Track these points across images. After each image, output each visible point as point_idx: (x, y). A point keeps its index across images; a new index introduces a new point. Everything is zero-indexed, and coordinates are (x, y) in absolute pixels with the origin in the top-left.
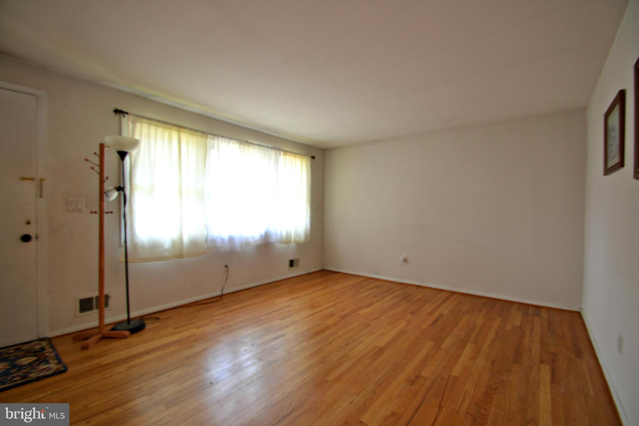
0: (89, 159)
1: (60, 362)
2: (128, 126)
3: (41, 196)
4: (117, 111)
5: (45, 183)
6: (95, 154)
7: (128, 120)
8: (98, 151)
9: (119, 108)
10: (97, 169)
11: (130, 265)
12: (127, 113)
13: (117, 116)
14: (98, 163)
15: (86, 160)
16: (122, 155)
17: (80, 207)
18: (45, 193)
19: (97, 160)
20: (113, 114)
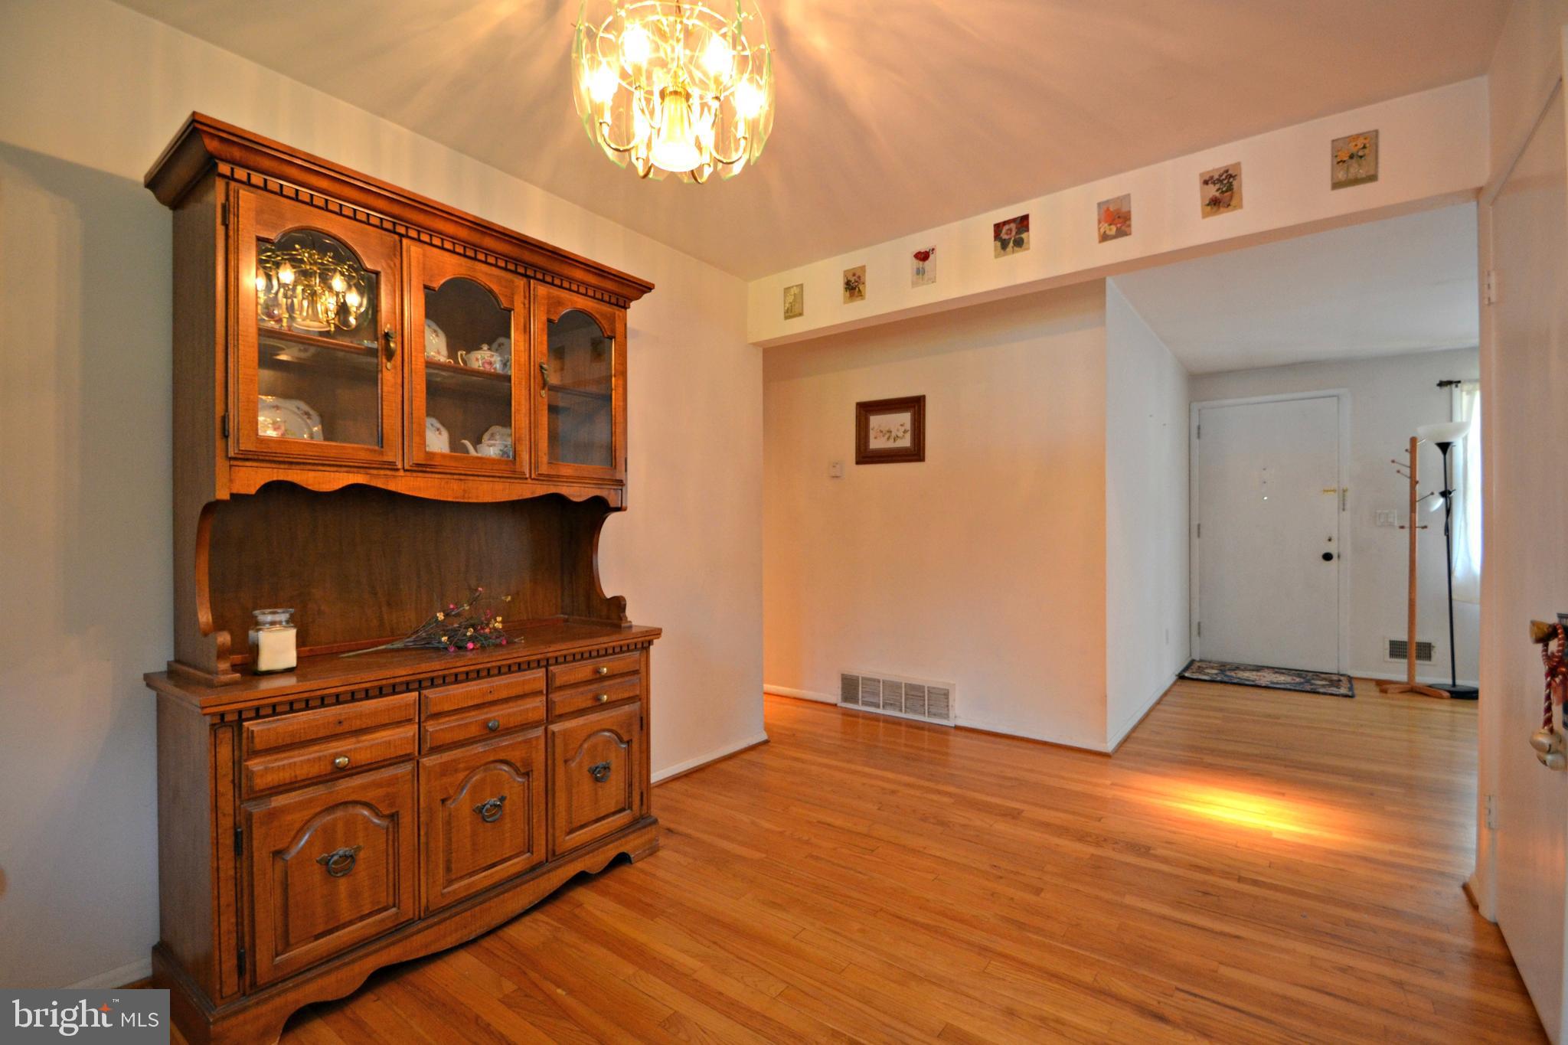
0: (1396, 460)
1: (1351, 689)
2: (1461, 399)
3: (1344, 510)
4: (1441, 384)
5: (1348, 494)
6: (1407, 450)
7: (1462, 391)
8: (1408, 447)
9: (1445, 379)
10: (1407, 471)
11: (1454, 604)
12: (1459, 382)
13: (1446, 389)
14: (1408, 462)
15: (1393, 461)
16: (1445, 447)
17: (1391, 520)
18: (1348, 506)
19: (1406, 459)
20: (1438, 388)
